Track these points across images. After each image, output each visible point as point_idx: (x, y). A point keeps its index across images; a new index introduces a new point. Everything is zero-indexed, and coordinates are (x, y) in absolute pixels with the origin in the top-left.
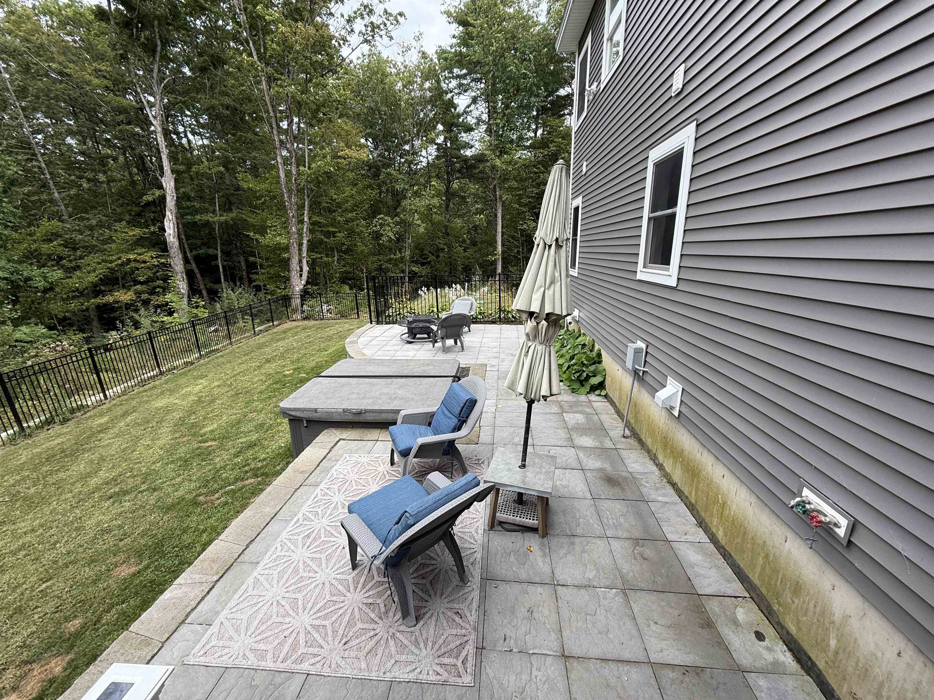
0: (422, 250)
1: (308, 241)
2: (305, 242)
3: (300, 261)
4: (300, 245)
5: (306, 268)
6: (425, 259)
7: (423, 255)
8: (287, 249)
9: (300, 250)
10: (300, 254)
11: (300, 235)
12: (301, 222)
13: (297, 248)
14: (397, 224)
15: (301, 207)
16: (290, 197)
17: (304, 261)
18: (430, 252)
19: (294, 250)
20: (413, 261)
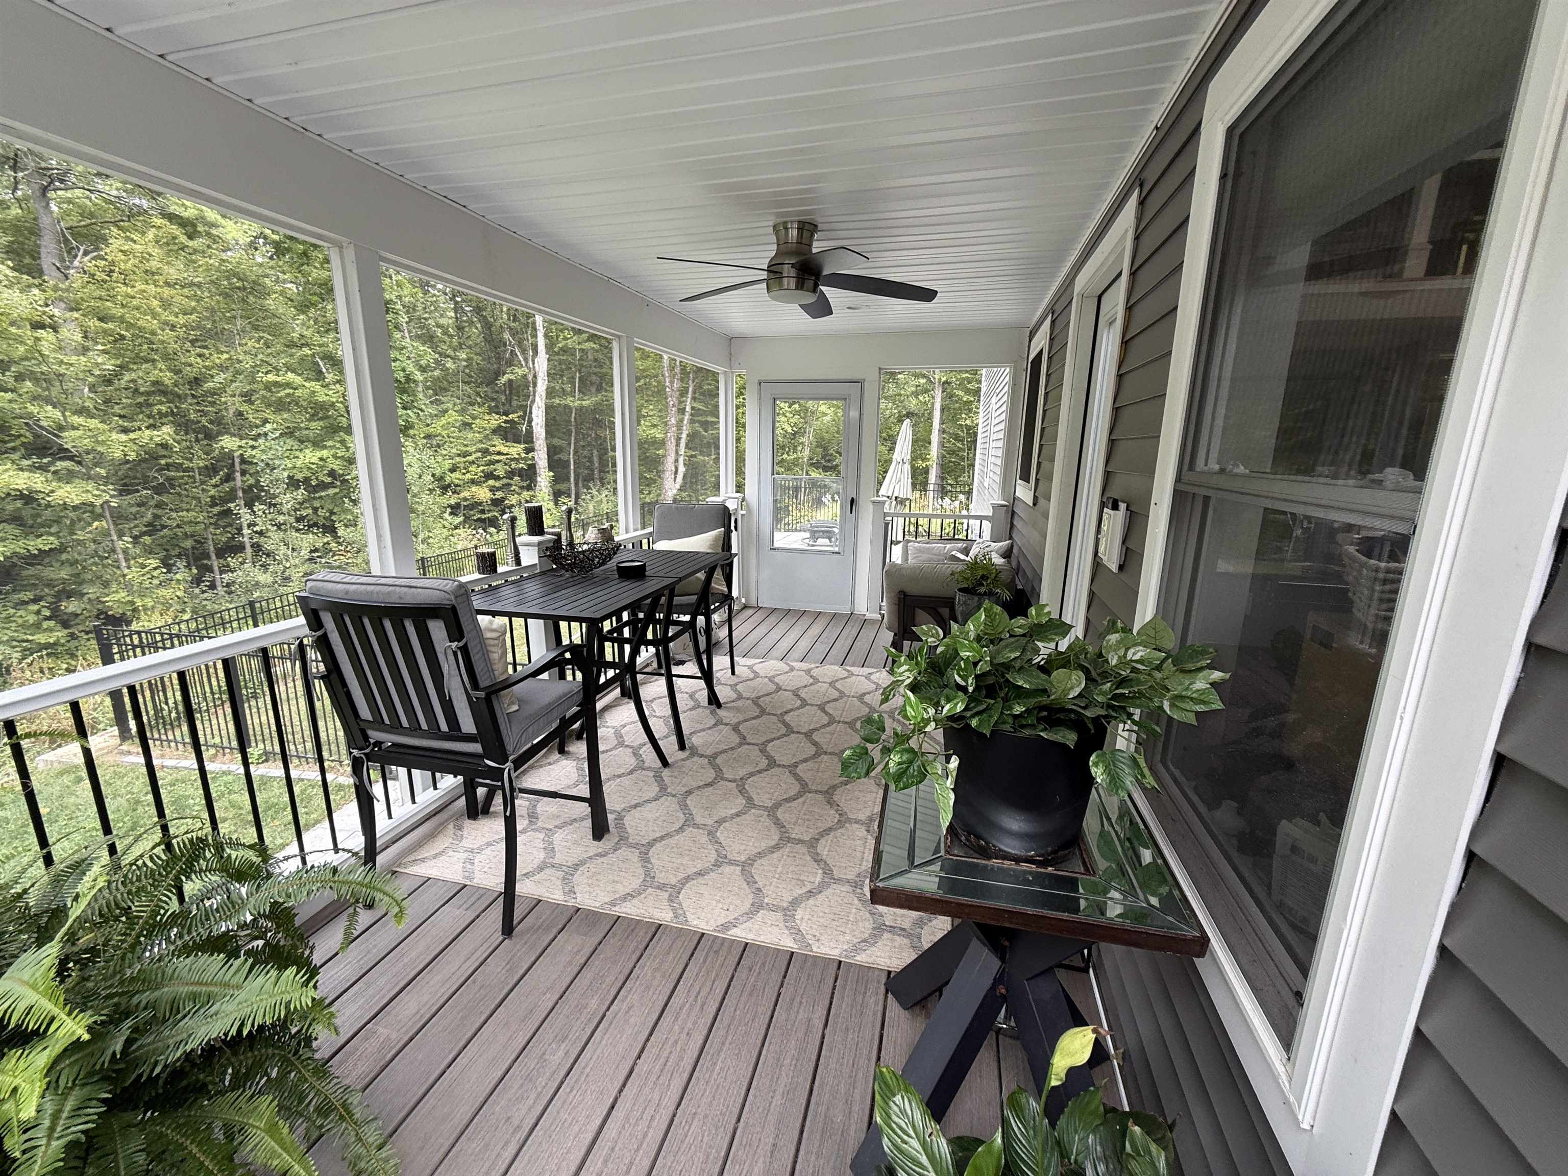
0: (825, 449)
1: (688, 435)
2: (684, 436)
3: (676, 461)
4: (678, 439)
5: (682, 469)
6: (829, 461)
7: (826, 455)
8: (662, 443)
9: (678, 445)
10: (677, 453)
11: (679, 427)
12: (682, 411)
13: (674, 444)
14: (797, 413)
15: (683, 393)
16: (672, 382)
17: (681, 460)
18: (837, 452)
19: (671, 446)
20: (812, 464)
